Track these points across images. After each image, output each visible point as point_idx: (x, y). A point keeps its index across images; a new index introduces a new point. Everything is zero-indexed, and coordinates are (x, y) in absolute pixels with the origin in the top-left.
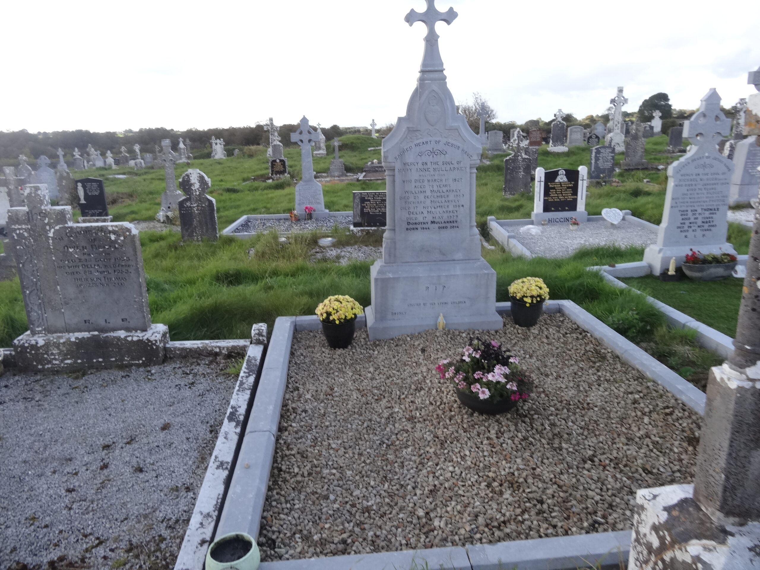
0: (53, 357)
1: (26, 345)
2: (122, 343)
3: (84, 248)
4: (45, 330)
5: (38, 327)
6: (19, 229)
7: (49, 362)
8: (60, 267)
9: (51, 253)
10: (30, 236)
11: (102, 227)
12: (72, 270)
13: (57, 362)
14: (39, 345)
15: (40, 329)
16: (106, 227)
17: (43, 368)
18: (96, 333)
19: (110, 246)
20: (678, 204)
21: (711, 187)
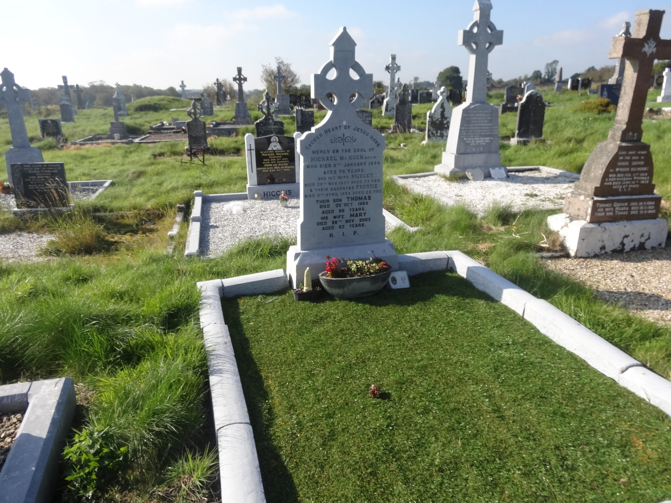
20: (314, 191)
21: (357, 167)
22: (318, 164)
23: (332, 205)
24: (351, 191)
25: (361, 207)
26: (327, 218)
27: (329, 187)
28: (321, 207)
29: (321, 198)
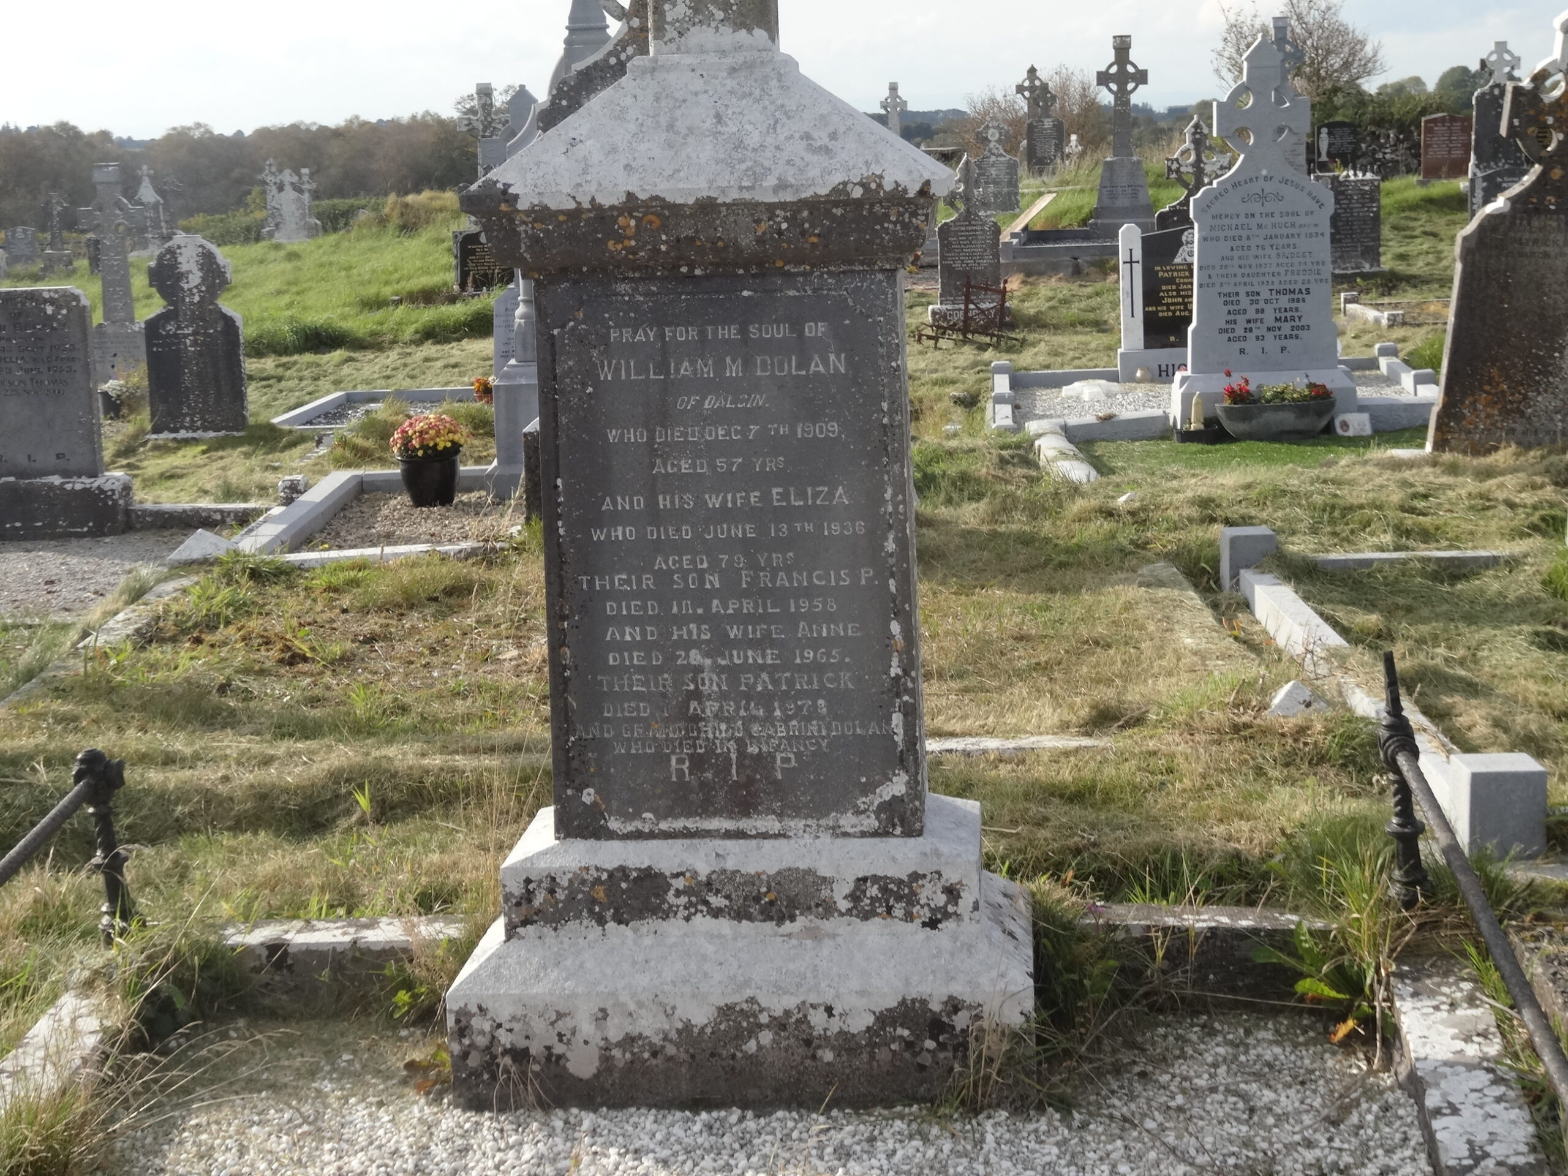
2: (55, 494)
11: (32, 293)
16: (40, 292)
18: (12, 479)
19: (44, 326)
20: (1214, 279)
21: (1286, 241)
22: (1222, 234)
23: (1245, 302)
24: (1276, 279)
25: (1294, 305)
26: (1235, 322)
27: (1239, 272)
28: (1226, 303)
29: (1226, 289)
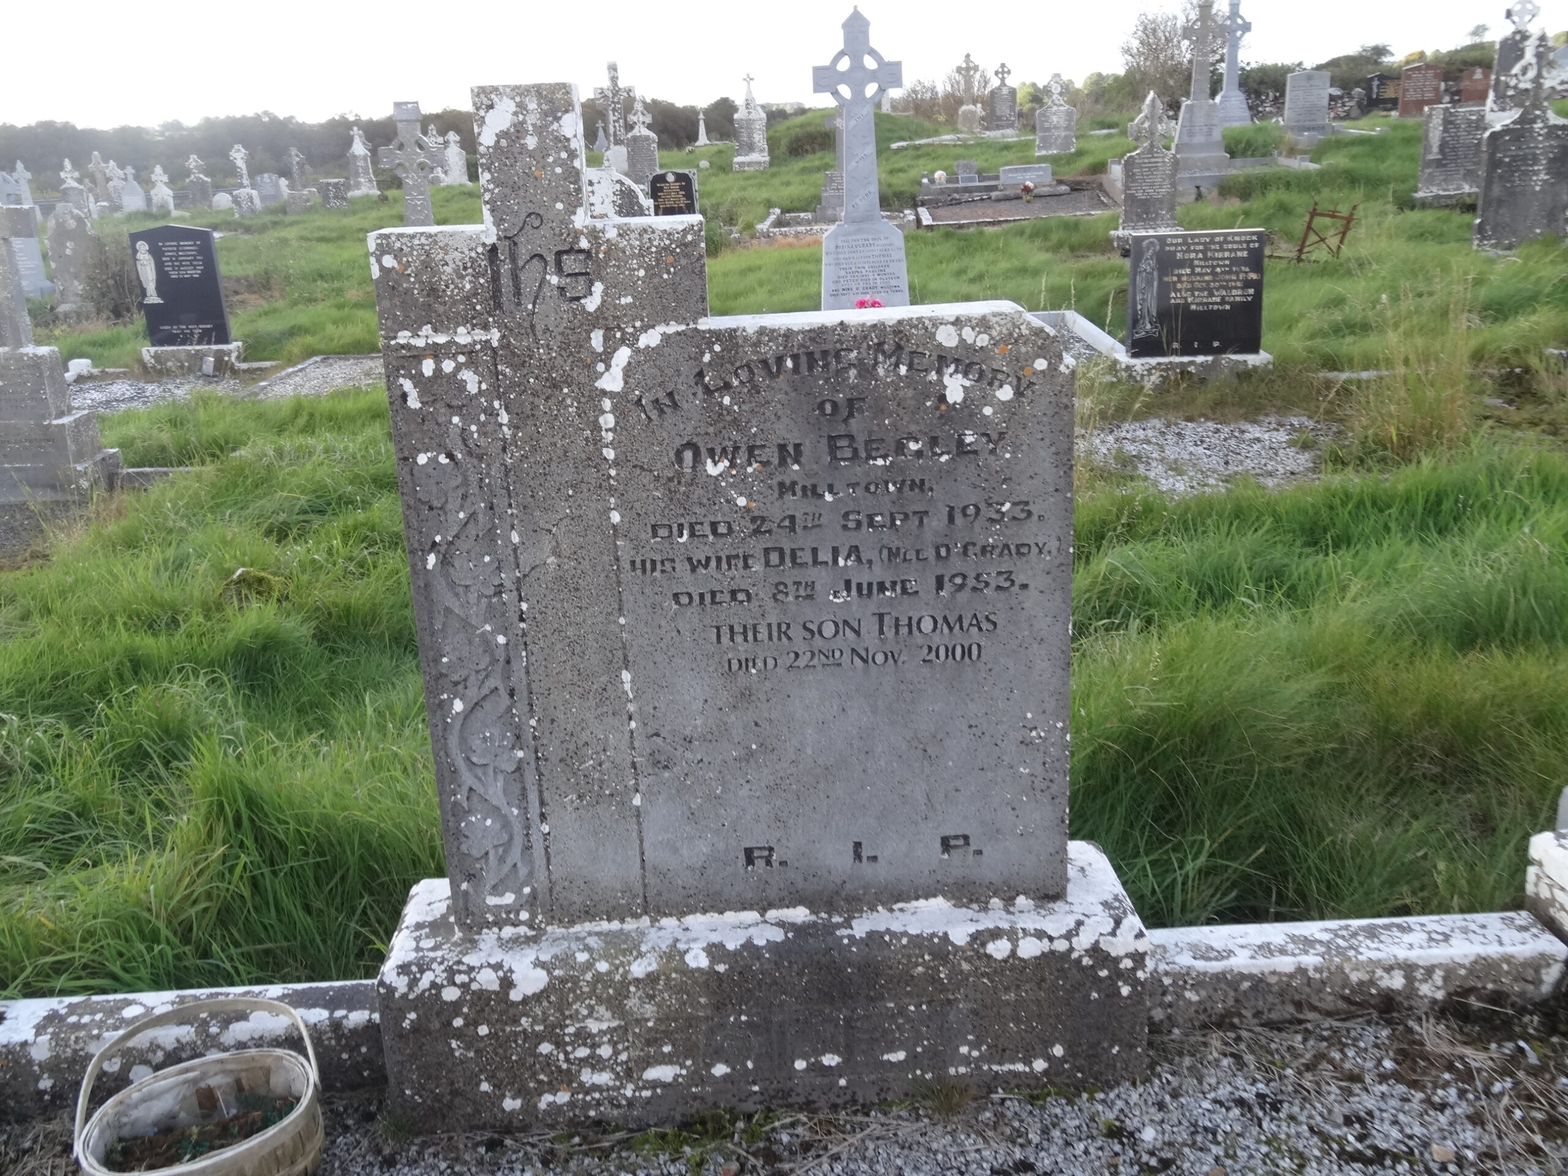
0: (583, 1052)
1: (450, 994)
2: (955, 971)
3: (787, 453)
4: (532, 902)
5: (496, 890)
6: (436, 352)
7: (566, 1078)
8: (646, 567)
9: (604, 486)
10: (496, 391)
11: (900, 329)
12: (710, 578)
13: (604, 1078)
14: (515, 996)
15: (509, 898)
16: (927, 328)
17: (529, 1108)
18: (800, 914)
19: (934, 441)
